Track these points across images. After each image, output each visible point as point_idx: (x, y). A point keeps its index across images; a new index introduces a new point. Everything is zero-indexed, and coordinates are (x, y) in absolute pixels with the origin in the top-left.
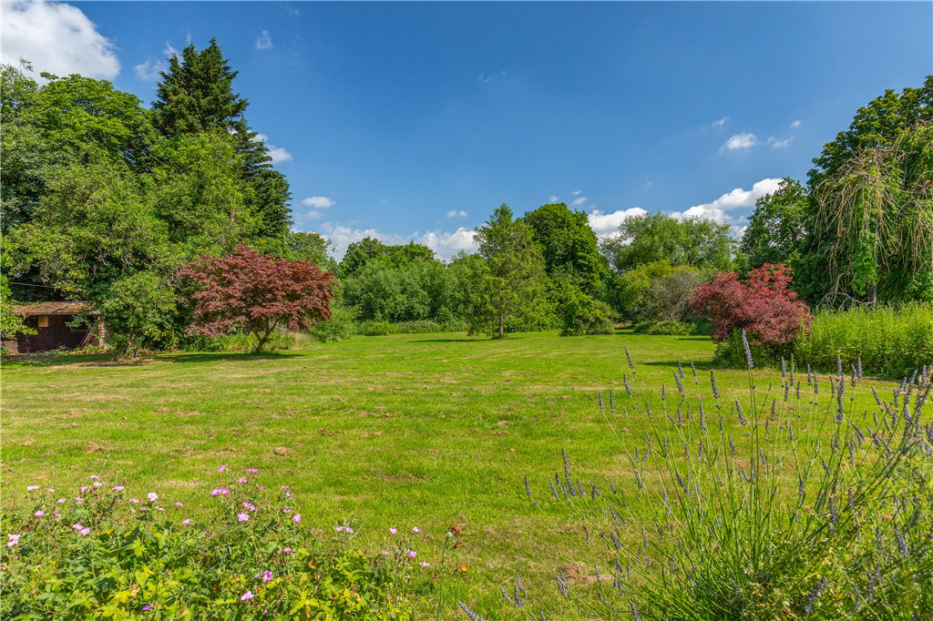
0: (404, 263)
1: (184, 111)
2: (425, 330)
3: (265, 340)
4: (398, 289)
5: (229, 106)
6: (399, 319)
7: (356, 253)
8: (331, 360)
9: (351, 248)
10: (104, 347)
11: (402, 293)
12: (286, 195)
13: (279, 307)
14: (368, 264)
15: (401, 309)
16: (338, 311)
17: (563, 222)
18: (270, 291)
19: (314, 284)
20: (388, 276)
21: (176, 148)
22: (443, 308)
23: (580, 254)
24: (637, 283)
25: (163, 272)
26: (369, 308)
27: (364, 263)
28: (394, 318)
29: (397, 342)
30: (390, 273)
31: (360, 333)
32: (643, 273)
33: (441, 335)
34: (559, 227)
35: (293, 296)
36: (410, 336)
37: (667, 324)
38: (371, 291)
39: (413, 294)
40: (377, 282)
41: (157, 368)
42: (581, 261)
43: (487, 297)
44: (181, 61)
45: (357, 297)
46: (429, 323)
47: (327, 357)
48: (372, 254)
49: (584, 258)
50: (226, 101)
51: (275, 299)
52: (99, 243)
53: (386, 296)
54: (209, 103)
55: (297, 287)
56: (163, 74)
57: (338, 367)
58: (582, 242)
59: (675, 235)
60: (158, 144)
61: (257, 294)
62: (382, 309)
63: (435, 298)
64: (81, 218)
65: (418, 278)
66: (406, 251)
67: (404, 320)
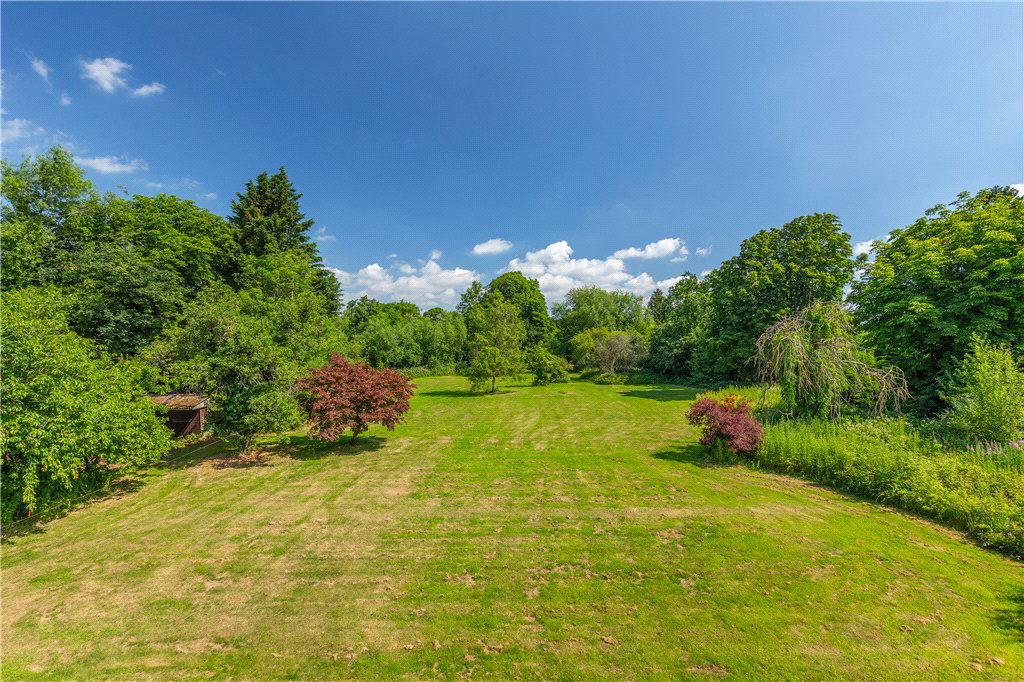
0: (399, 320)
1: (264, 230)
2: (419, 375)
4: (396, 342)
5: (299, 226)
9: (351, 304)
10: (206, 433)
11: (400, 345)
14: (371, 321)
15: (399, 359)
17: (521, 287)
20: (388, 332)
22: (433, 357)
23: (534, 313)
24: (586, 343)
27: (366, 320)
30: (389, 329)
32: (589, 336)
34: (519, 292)
37: (608, 376)
38: (375, 344)
39: (408, 347)
40: (379, 337)
42: (535, 318)
46: (422, 369)
48: (371, 312)
49: (537, 316)
50: (296, 220)
53: (386, 348)
54: (283, 223)
56: (239, 195)
58: (536, 304)
59: (606, 305)
62: (384, 359)
63: (426, 349)
65: (412, 333)
66: (398, 308)
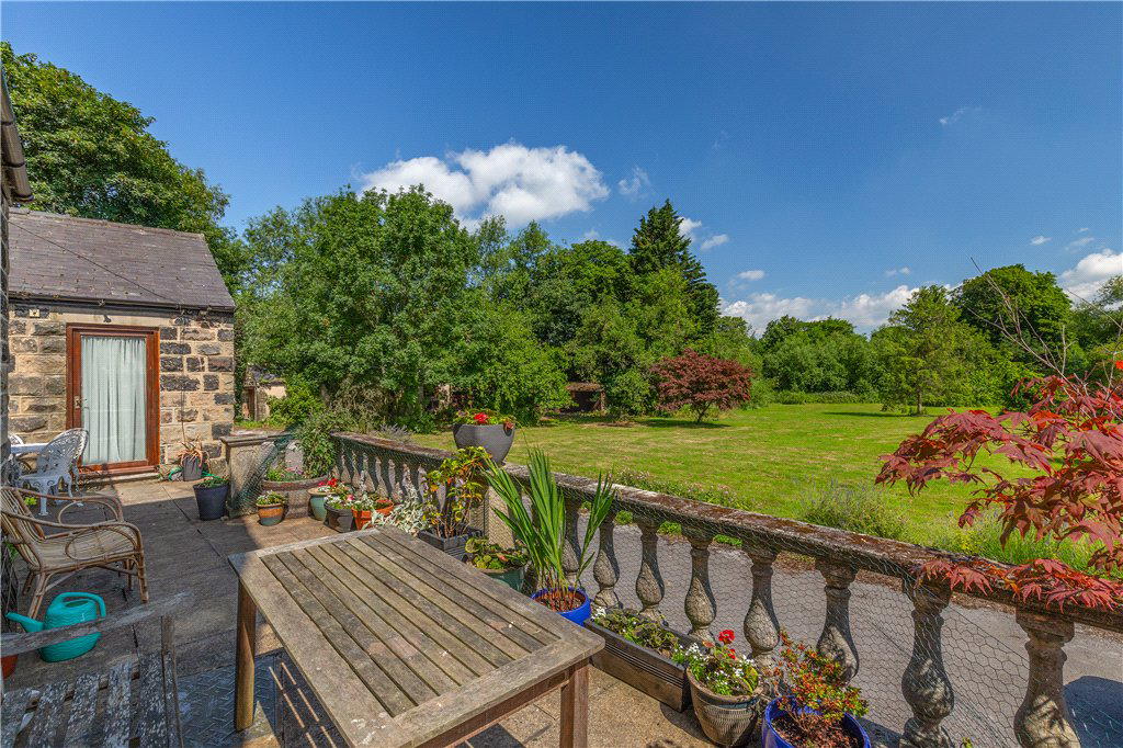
0: (821, 339)
1: (650, 255)
2: (842, 400)
3: (701, 415)
4: (814, 363)
5: (678, 247)
6: (815, 390)
7: (775, 331)
8: (750, 431)
9: (771, 325)
10: (605, 411)
11: (819, 366)
12: (716, 300)
13: (713, 394)
14: (786, 340)
15: (817, 381)
16: (757, 384)
17: (1018, 286)
18: (708, 383)
19: (737, 377)
20: (805, 351)
21: (646, 283)
22: (862, 380)
23: (1041, 321)
25: (643, 370)
26: (786, 379)
27: (782, 340)
28: (809, 389)
29: (810, 412)
30: (807, 349)
31: (778, 401)
33: (858, 407)
35: (723, 386)
36: (827, 407)
38: (788, 365)
39: (829, 368)
40: (793, 357)
41: (641, 431)
42: (1043, 329)
43: (902, 377)
44: (647, 218)
45: (775, 370)
46: (847, 393)
47: (747, 428)
48: (790, 332)
49: (1048, 325)
50: (676, 242)
51: (710, 389)
52: (609, 354)
53: (802, 369)
54: (665, 246)
55: (725, 380)
56: (636, 230)
57: (754, 439)
58: (1044, 307)
60: (634, 280)
61: (699, 386)
62: (798, 381)
63: (853, 371)
64: (599, 340)
65: (835, 352)
66: (824, 327)
67: (820, 390)
